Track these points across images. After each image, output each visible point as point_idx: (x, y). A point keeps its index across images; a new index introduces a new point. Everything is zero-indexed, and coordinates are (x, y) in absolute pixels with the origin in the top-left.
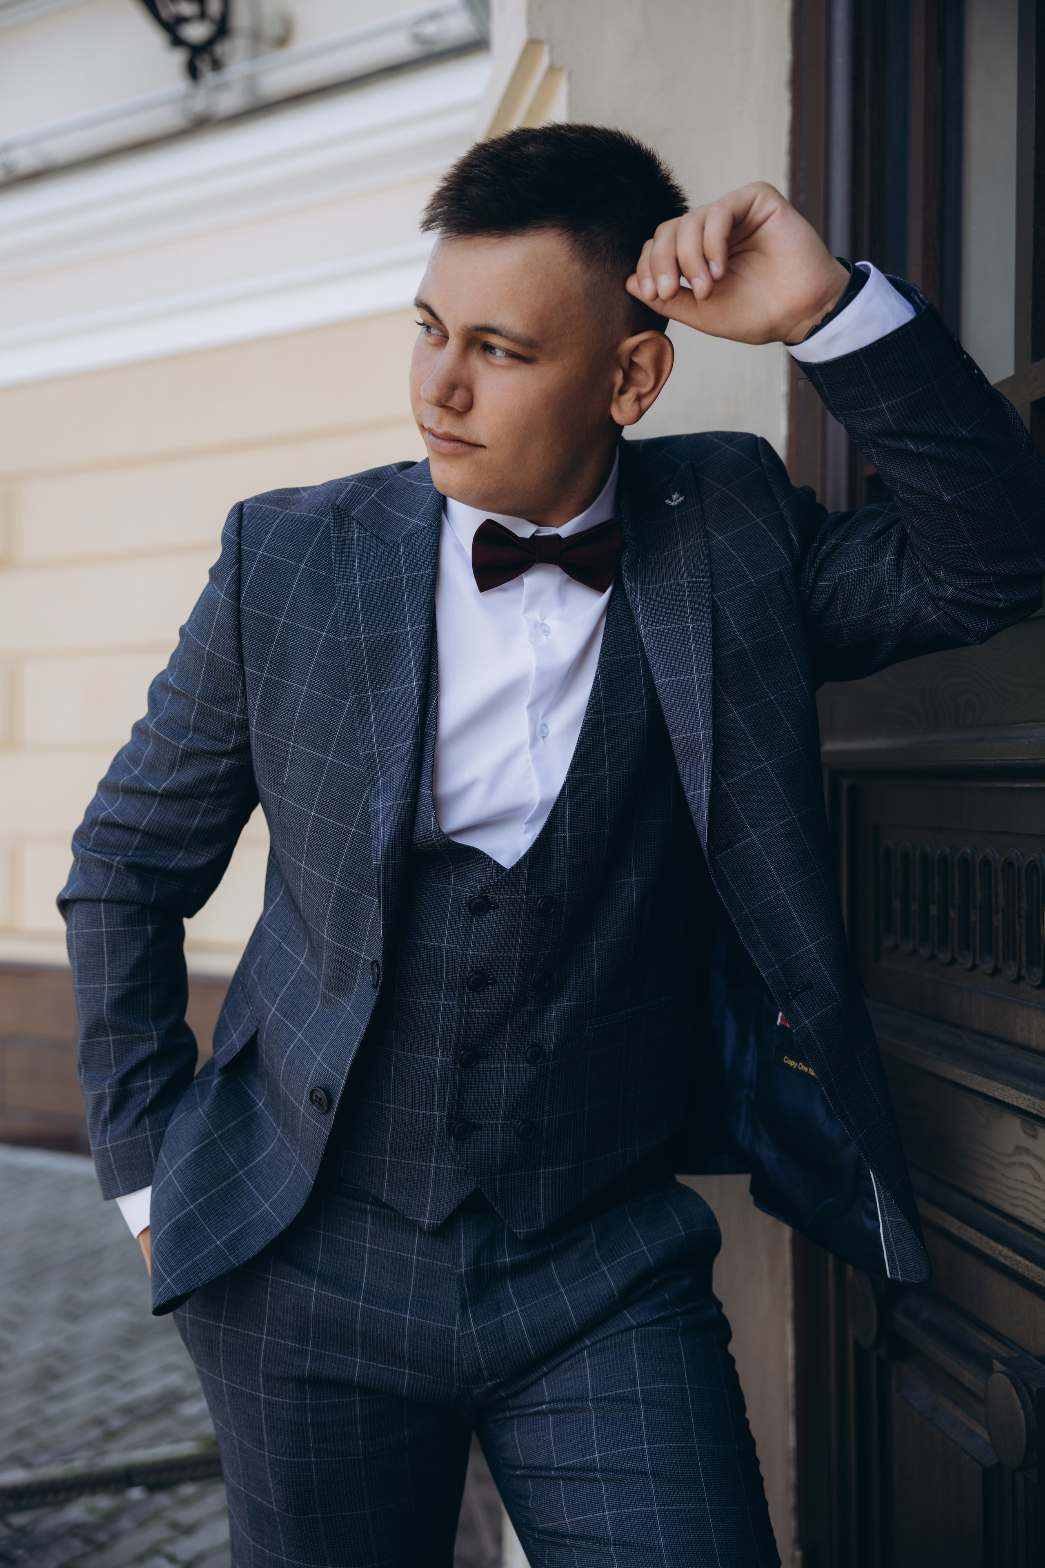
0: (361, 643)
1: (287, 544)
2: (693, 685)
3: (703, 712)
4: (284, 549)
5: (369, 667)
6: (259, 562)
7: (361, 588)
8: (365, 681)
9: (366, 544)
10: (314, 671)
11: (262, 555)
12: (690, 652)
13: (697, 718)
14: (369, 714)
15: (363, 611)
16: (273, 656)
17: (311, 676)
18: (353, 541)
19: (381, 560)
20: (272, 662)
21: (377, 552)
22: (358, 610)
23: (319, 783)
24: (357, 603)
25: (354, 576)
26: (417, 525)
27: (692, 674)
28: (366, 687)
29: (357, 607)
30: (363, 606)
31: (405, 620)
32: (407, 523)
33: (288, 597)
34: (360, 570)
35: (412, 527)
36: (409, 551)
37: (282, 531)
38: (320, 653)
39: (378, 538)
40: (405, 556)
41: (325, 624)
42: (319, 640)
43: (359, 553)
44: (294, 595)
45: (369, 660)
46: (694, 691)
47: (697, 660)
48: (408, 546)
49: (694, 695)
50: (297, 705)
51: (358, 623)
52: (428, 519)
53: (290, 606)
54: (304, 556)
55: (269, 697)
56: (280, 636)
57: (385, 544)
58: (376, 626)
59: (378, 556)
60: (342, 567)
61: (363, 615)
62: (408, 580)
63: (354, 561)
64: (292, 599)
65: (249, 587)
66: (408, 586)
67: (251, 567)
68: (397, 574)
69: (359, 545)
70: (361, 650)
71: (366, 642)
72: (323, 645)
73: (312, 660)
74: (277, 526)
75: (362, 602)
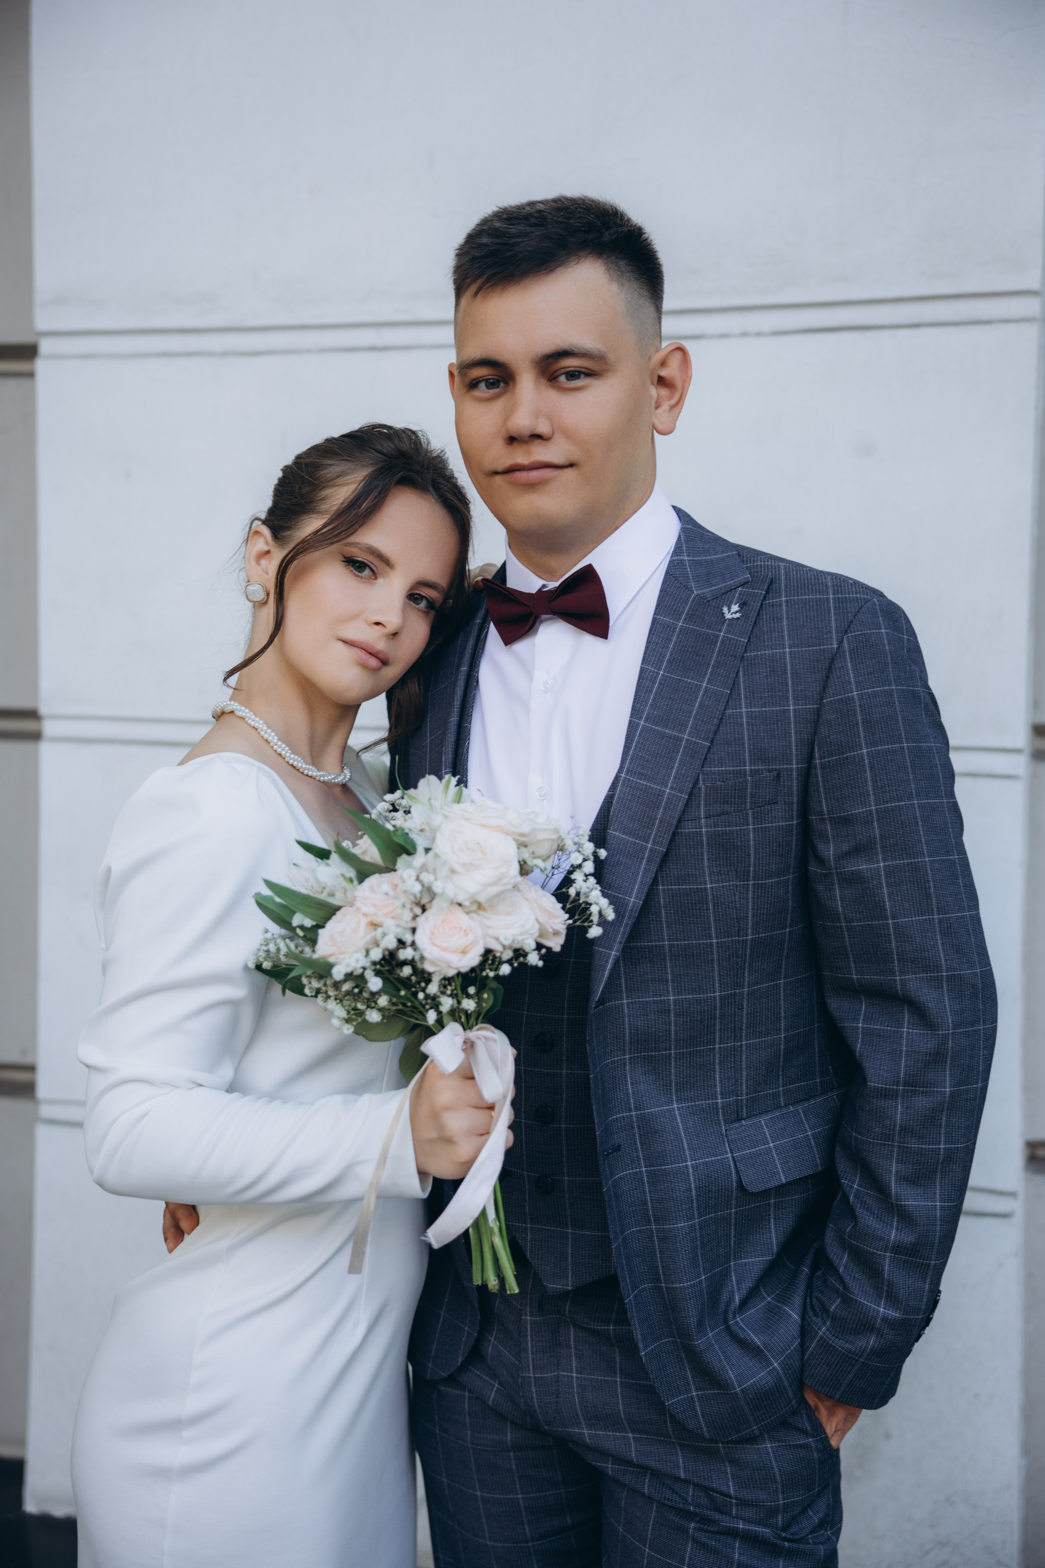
2: (644, 853)
3: (641, 882)
12: (655, 819)
13: (634, 885)
27: (647, 842)
46: (642, 859)
47: (658, 831)
49: (641, 863)
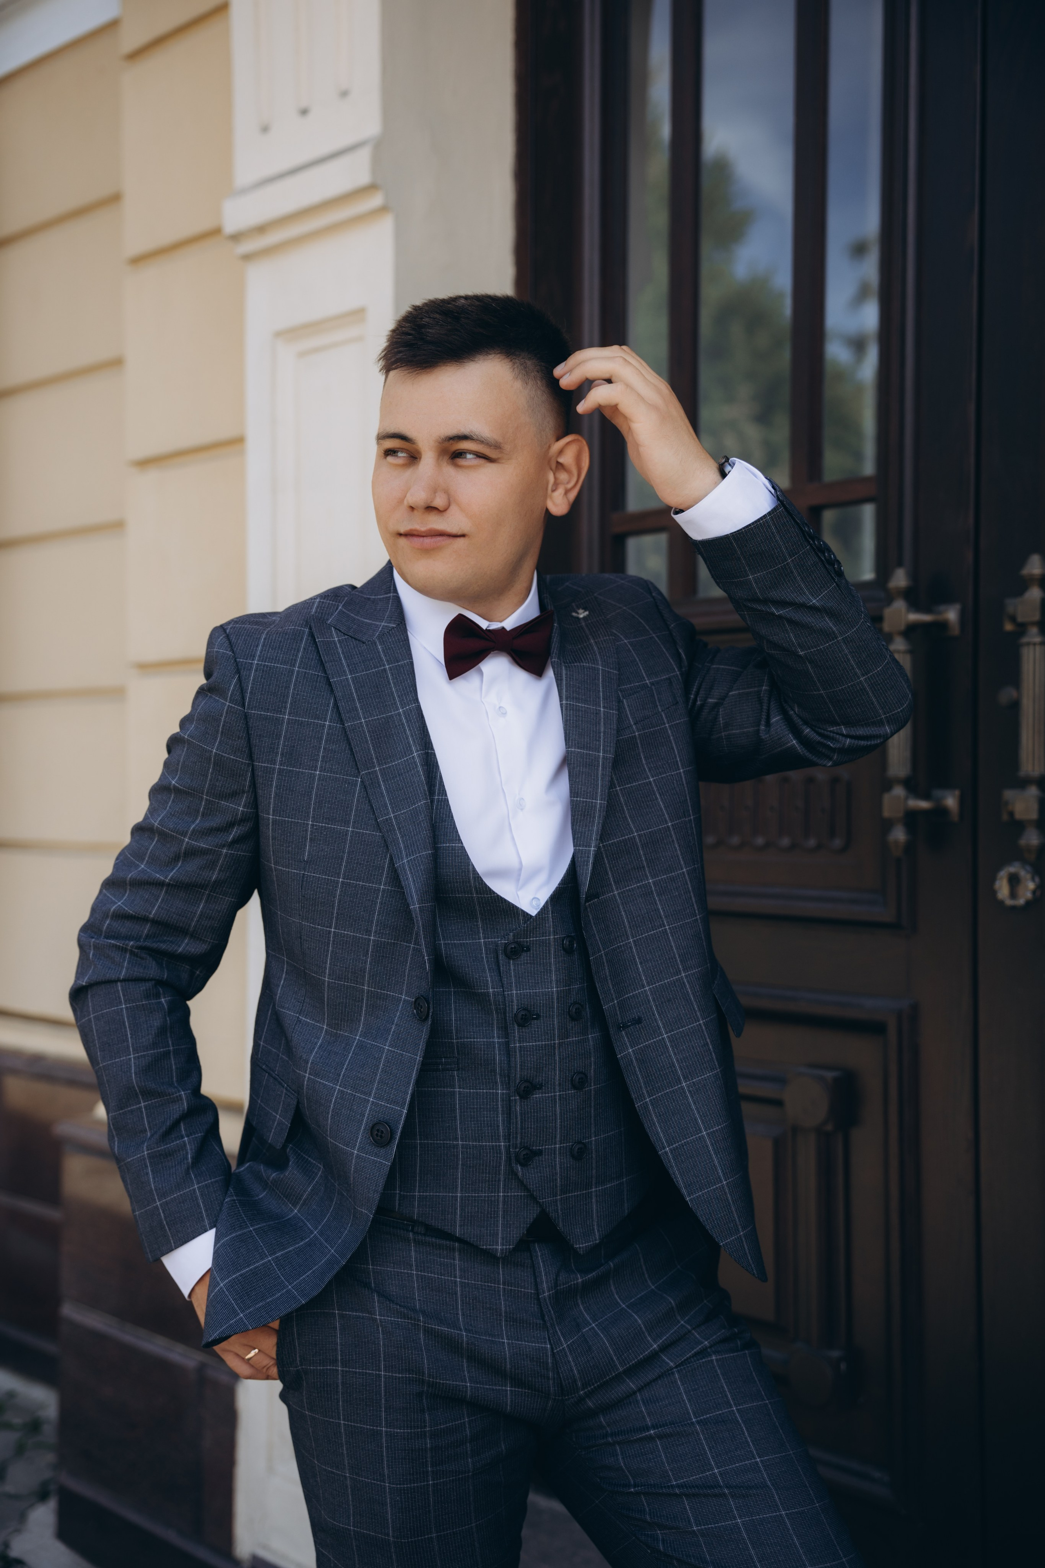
0: (362, 727)
1: (278, 653)
4: (276, 657)
5: (373, 746)
6: (256, 670)
7: (353, 681)
8: (372, 758)
9: (347, 645)
10: (323, 757)
11: (257, 664)
14: (380, 786)
15: (359, 699)
16: (283, 749)
17: (322, 761)
18: (335, 644)
19: (364, 656)
20: (282, 754)
21: (359, 650)
22: (354, 700)
23: (344, 853)
24: (352, 694)
25: (344, 671)
26: (386, 626)
28: (373, 763)
29: (353, 697)
30: (358, 696)
31: (395, 703)
32: (377, 626)
33: (288, 697)
35: (382, 628)
36: (385, 647)
37: (271, 643)
38: (326, 741)
39: (356, 639)
40: (383, 651)
41: (326, 715)
42: (324, 729)
43: (343, 653)
44: (293, 694)
45: (372, 740)
48: (384, 644)
50: (313, 788)
51: (357, 710)
52: (395, 621)
53: (291, 704)
54: (295, 660)
55: (284, 786)
56: (286, 731)
57: (364, 643)
58: (372, 711)
59: (360, 654)
60: (333, 665)
61: (360, 703)
62: (391, 670)
63: (341, 660)
64: (292, 697)
65: (251, 693)
66: (393, 675)
67: (250, 676)
68: (381, 666)
69: (341, 647)
70: (364, 732)
71: (367, 725)
72: (328, 734)
73: (320, 748)
74: (265, 639)
75: (356, 692)
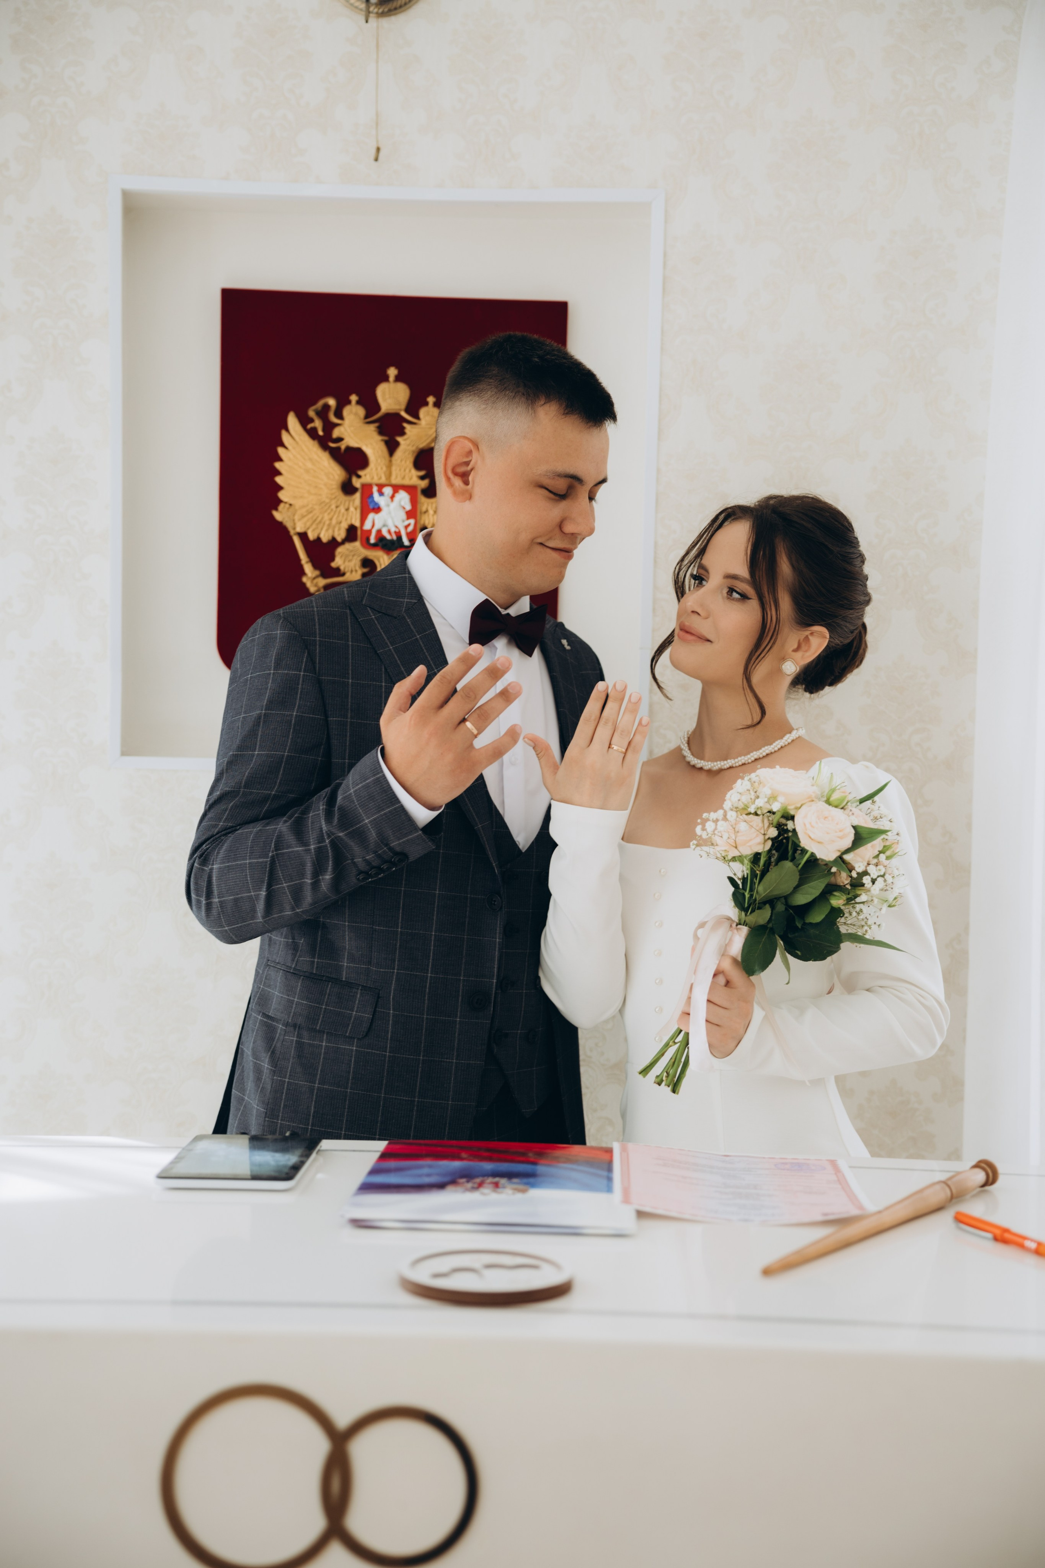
34: (388, 639)
